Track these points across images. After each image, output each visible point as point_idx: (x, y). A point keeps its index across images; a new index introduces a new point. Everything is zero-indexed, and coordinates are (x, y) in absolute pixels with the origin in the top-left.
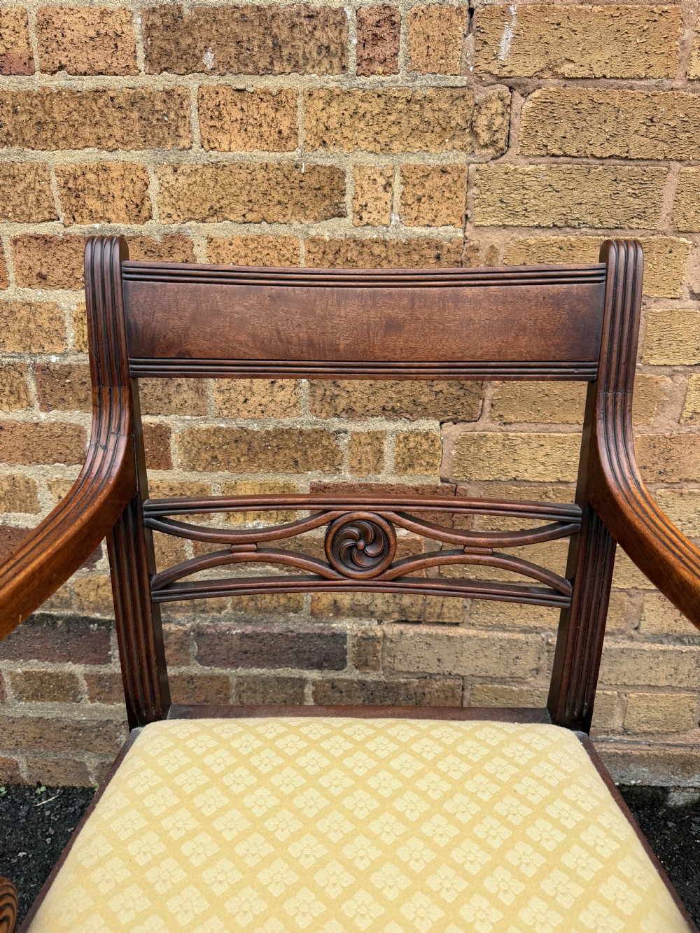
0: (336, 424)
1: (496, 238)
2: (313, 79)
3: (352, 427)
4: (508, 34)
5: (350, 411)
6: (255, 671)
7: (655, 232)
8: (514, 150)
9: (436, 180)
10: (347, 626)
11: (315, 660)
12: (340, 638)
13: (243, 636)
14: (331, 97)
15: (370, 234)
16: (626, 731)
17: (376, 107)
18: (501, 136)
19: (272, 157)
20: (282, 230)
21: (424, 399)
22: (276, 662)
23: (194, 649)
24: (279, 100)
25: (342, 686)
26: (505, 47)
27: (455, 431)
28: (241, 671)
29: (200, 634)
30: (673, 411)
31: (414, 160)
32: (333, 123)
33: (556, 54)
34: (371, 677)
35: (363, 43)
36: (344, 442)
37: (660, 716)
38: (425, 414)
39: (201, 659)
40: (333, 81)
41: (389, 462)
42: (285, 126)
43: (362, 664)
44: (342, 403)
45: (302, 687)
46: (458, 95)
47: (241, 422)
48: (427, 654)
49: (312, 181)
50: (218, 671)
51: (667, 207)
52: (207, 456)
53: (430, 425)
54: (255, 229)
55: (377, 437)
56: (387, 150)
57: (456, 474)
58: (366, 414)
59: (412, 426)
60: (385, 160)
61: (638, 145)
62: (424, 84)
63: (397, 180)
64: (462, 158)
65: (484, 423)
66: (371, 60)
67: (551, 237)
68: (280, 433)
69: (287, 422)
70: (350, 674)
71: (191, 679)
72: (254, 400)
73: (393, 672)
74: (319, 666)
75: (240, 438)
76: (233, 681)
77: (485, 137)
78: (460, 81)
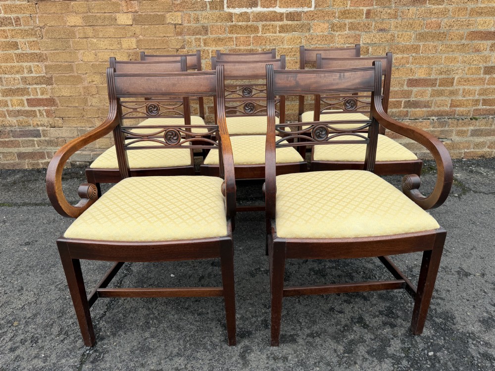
0: (28, 86)
1: (45, 52)
2: (9, 28)
3: (31, 87)
4: (37, 20)
5: (29, 84)
6: (24, 139)
7: (71, 50)
8: (44, 38)
9: (33, 43)
10: (40, 128)
11: (35, 135)
12: (38, 130)
13: (20, 131)
14: (12, 30)
15: (24, 52)
16: (99, 148)
17: (20, 31)
18: (41, 35)
19: (5, 40)
20: (10, 52)
21: (42, 81)
22: (27, 136)
23: (11, 134)
24: (4, 31)
25: (42, 141)
26: (37, 22)
27: (50, 87)
28: (21, 139)
29: (12, 131)
30: (86, 81)
31: (28, 40)
32: (14, 34)
33: (46, 23)
34: (47, 139)
35: (15, 22)
36: (30, 90)
37: (104, 144)
38: (43, 84)
39: (13, 137)
40: (12, 28)
41: (39, 93)
42: (6, 35)
43: (44, 136)
44: (28, 82)
45: (34, 142)
46: (32, 30)
47: (10, 87)
48: (56, 133)
49: (13, 44)
50: (17, 139)
51: (72, 46)
52: (5, 94)
53: (44, 86)
54: (5, 52)
55: (36, 89)
56: (23, 38)
57: (52, 95)
58: (32, 84)
59: (41, 86)
60: (24, 40)
61: (63, 36)
62: (27, 28)
63: (27, 43)
64: (36, 39)
65: (54, 85)
66: (17, 24)
67: (54, 51)
68: (18, 89)
69: (18, 86)
70: (42, 138)
71: (12, 141)
72: (12, 82)
73: (51, 137)
74: (36, 137)
75: (10, 90)
76: (20, 141)
77: (38, 36)
78: (32, 27)
